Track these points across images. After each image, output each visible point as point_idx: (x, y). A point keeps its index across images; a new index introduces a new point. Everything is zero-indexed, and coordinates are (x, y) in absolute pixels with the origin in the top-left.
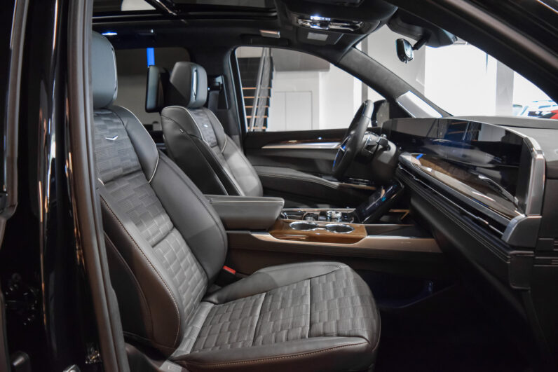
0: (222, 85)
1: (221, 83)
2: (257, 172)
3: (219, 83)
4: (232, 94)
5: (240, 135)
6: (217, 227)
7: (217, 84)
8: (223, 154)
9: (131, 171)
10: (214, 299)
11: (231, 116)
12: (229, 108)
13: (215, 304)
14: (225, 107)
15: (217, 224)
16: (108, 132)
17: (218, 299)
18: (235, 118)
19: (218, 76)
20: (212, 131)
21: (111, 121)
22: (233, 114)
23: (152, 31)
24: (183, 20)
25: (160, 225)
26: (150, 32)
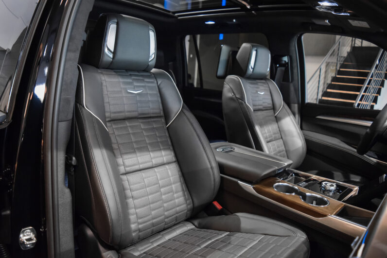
0: (288, 63)
1: (287, 61)
2: (304, 135)
3: (285, 61)
4: (295, 71)
5: (298, 104)
6: (210, 170)
7: (284, 62)
8: (276, 117)
9: (149, 116)
10: (196, 223)
11: (292, 89)
12: (292, 82)
13: (196, 226)
14: (288, 81)
15: (212, 168)
16: (133, 87)
17: (199, 224)
18: (296, 90)
19: (285, 56)
20: (270, 97)
21: (143, 80)
22: (294, 86)
23: (234, 21)
24: (253, 12)
25: (154, 158)
26: (233, 21)
